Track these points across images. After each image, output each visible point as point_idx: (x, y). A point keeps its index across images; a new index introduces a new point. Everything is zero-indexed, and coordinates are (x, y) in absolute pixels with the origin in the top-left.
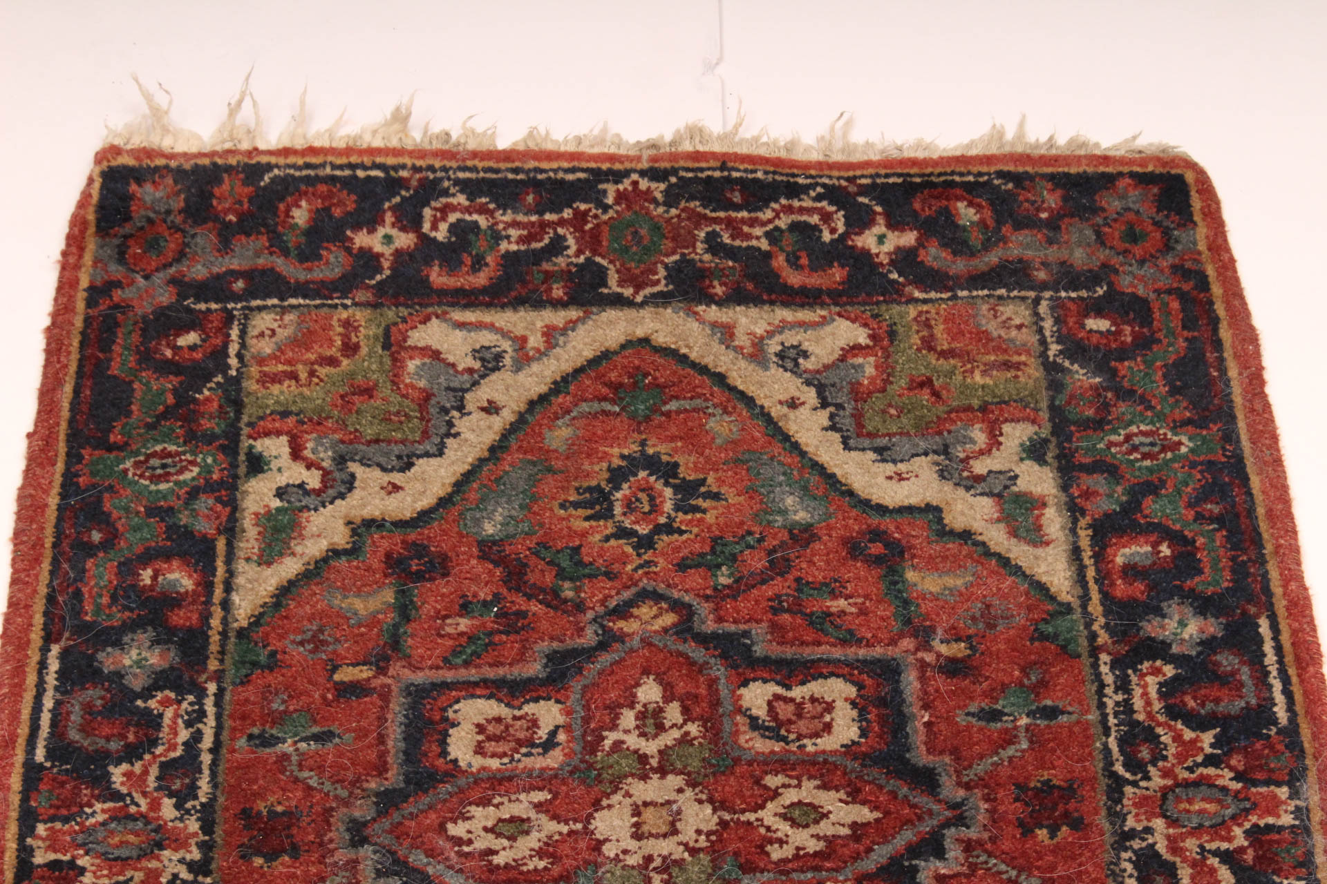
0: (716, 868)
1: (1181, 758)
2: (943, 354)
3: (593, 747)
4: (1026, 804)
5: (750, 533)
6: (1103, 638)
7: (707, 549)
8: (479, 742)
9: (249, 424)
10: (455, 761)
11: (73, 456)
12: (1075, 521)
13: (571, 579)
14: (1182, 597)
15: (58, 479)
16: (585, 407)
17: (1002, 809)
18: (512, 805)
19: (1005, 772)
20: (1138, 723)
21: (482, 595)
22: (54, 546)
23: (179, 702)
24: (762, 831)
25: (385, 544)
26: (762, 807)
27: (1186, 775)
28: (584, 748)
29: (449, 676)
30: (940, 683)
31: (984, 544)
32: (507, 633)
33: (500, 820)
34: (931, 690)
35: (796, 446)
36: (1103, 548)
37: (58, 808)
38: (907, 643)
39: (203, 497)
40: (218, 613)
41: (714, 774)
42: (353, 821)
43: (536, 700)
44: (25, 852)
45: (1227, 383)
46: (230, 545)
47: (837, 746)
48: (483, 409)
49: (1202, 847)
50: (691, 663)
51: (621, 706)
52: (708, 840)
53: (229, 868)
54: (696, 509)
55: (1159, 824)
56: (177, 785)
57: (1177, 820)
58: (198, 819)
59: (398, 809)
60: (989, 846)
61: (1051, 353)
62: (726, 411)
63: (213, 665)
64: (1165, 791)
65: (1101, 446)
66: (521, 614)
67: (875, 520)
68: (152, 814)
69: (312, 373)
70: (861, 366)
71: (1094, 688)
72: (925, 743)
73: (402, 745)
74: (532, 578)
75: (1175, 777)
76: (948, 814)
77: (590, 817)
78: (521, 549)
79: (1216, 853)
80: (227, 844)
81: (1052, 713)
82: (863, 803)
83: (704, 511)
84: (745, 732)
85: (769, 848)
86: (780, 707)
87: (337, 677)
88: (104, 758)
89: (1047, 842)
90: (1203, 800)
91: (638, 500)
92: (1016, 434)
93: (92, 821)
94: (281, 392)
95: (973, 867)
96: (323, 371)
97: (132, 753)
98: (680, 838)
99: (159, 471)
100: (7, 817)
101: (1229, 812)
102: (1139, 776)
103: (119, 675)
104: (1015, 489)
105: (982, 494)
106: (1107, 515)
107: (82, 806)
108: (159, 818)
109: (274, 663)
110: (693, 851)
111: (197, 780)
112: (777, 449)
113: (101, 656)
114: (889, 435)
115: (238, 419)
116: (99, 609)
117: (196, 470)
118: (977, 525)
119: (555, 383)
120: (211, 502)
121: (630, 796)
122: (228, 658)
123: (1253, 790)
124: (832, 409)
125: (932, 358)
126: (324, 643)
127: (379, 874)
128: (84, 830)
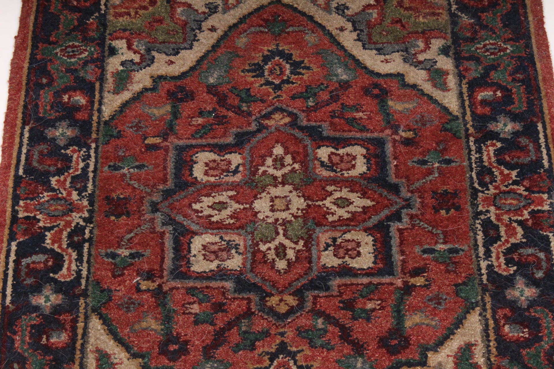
0: (305, 224)
1: (503, 181)
2: (407, 9)
3: (254, 173)
4: (437, 200)
5: (322, 84)
6: (471, 130)
7: (304, 90)
8: (206, 170)
9: (110, 34)
10: (196, 178)
11: (34, 46)
12: (461, 81)
13: (246, 102)
14: (506, 114)
15: (28, 56)
16: (253, 29)
17: (426, 201)
18: (220, 197)
19: (428, 186)
20: (485, 166)
21: (208, 108)
22: (27, 84)
23: (80, 151)
24: (325, 209)
25: (167, 86)
26: (325, 199)
27: (505, 188)
28: (250, 173)
29: (194, 142)
30: (402, 148)
31: (422, 90)
32: (219, 125)
33: (215, 203)
34: (398, 151)
35: (343, 47)
36: (473, 92)
37: (28, 194)
38: (388, 132)
39: (90, 65)
40: (96, 114)
41: (305, 185)
42: (153, 202)
43: (230, 153)
44: (15, 213)
45: (528, 23)
46: (101, 85)
47: (357, 174)
48: (209, 29)
49: (510, 219)
50: (296, 138)
51: (266, 156)
52: (302, 212)
53: (101, 221)
54: (300, 73)
55: (492, 209)
56: (79, 186)
57: (500, 207)
58: (87, 200)
59: (172, 197)
60: (420, 217)
61: (453, 9)
62: (313, 32)
63: (94, 136)
64: (495, 195)
65: (473, 49)
66: (225, 117)
67: (376, 79)
68: (68, 198)
69: (136, 13)
70: (371, 13)
71: (467, 152)
72: (395, 174)
73: (174, 171)
74: (229, 101)
75: (500, 189)
76: (404, 203)
77: (252, 202)
78: (224, 89)
79: (516, 221)
80: (100, 210)
81: (448, 162)
82: (368, 198)
83: (303, 74)
84: (318, 168)
85: (327, 216)
86: (334, 157)
87: (146, 142)
88: (47, 174)
89: (445, 215)
90: (511, 199)
91: (275, 69)
92: (437, 44)
93: (43, 200)
94: (123, 21)
95: (413, 226)
96: (141, 12)
97: (59, 172)
98: (290, 211)
99: (71, 54)
100: (7, 198)
101: (522, 204)
102: (485, 189)
103: (54, 139)
104: (436, 67)
105: (421, 69)
106: (475, 79)
107: (38, 194)
108: (71, 199)
109: (119, 136)
110: (296, 217)
111: (87, 184)
112: (334, 48)
113: (46, 131)
114: (383, 43)
115: (105, 32)
116: (45, 111)
117: (87, 53)
118: (419, 82)
119: (240, 19)
120: (93, 67)
121: (270, 194)
122: (100, 133)
123: (533, 195)
124: (358, 32)
125: (402, 11)
126: (141, 127)
127: (163, 224)
128: (40, 204)
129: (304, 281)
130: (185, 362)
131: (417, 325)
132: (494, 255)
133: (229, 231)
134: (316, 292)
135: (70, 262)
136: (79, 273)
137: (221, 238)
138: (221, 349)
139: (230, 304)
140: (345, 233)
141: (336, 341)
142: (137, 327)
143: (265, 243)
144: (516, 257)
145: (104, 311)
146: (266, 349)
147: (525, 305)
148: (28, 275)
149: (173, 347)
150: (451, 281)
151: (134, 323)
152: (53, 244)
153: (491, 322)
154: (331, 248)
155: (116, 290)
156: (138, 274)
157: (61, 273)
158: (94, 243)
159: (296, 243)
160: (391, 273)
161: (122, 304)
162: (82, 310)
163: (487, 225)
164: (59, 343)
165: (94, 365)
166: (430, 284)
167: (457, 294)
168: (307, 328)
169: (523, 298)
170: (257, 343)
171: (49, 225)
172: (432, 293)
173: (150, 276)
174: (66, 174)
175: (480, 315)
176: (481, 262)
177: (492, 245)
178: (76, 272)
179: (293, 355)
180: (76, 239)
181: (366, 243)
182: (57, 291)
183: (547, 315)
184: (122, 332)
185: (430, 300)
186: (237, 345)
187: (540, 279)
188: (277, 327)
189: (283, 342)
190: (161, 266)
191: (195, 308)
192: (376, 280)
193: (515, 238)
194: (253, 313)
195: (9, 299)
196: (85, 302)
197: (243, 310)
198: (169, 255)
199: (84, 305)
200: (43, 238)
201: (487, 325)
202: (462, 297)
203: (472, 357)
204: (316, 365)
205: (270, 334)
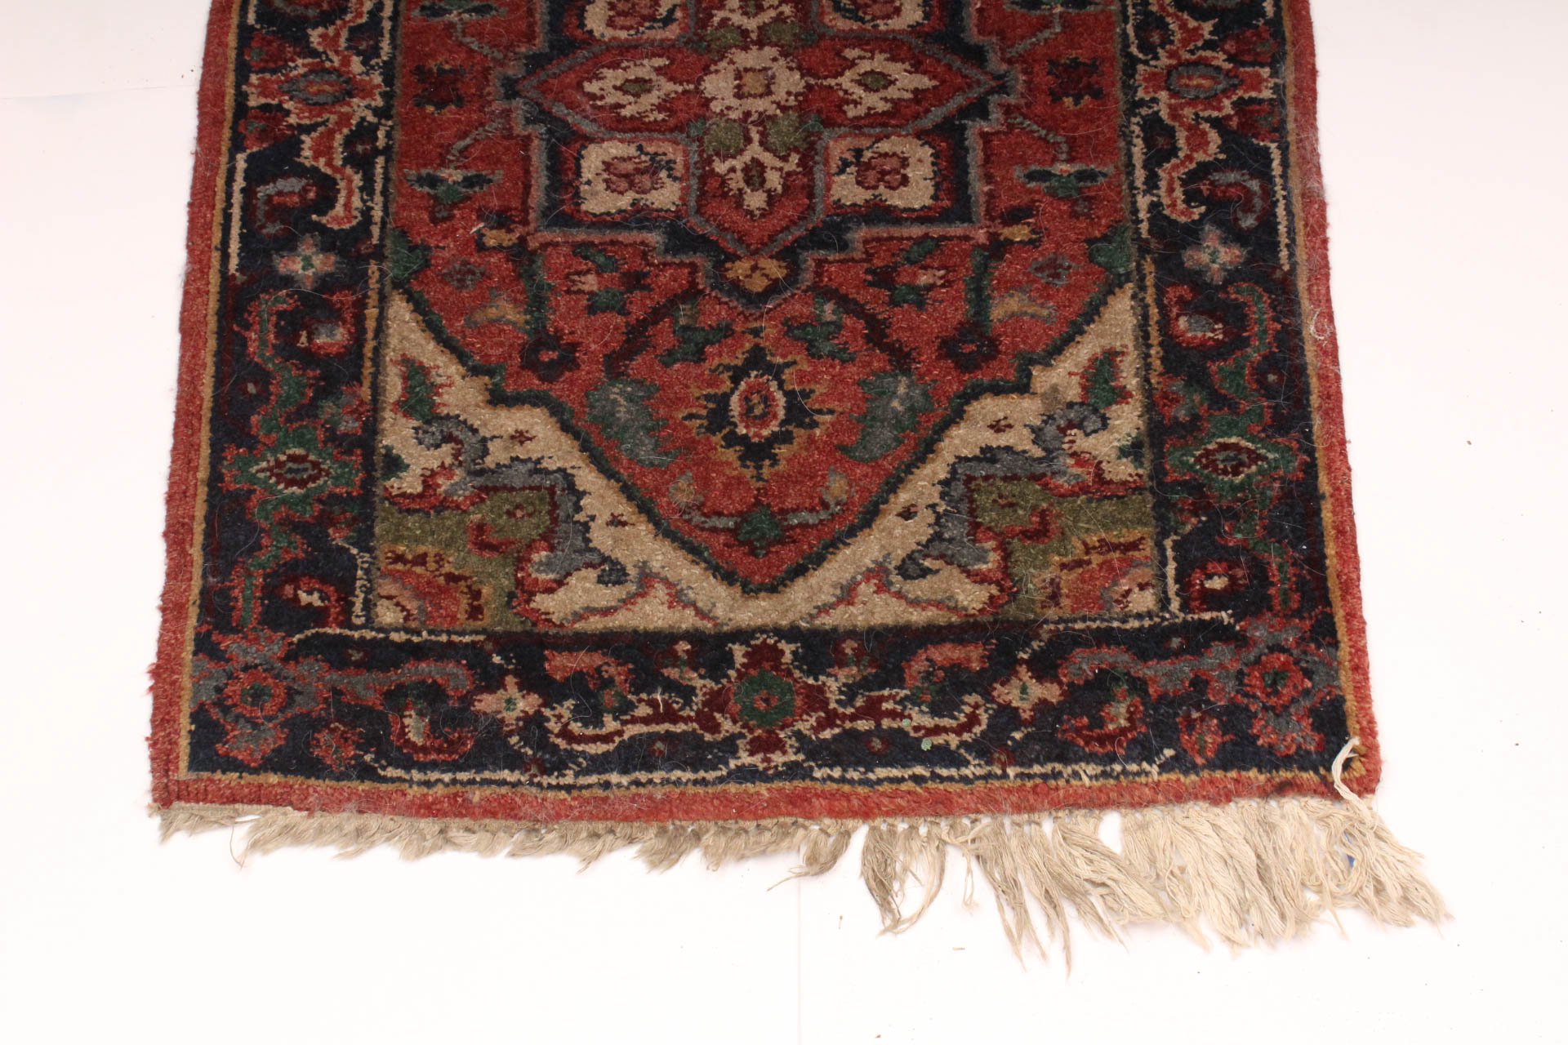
0: (802, 122)
1: (1185, 42)
3: (704, 23)
4: (1057, 77)
8: (610, 17)
10: (591, 32)
17: (1037, 80)
18: (637, 69)
19: (1041, 50)
20: (1152, 13)
24: (841, 93)
26: (842, 74)
27: (1188, 56)
28: (697, 23)
33: (627, 81)
37: (267, 61)
41: (803, 47)
42: (507, 78)
44: (241, 98)
47: (904, 26)
49: (1196, 114)
52: (796, 100)
53: (407, 114)
55: (1163, 95)
56: (363, 46)
57: (1179, 92)
58: (381, 74)
59: (544, 69)
60: (1024, 110)
64: (1170, 70)
68: (343, 69)
72: (977, 26)
73: (547, 18)
75: (1179, 58)
76: (993, 83)
77: (700, 80)
79: (1208, 120)
80: (405, 94)
81: (1081, 4)
82: (924, 73)
84: (829, 13)
85: (845, 107)
88: (303, 23)
89: (1072, 107)
90: (1200, 76)
93: (295, 73)
95: (1011, 127)
97: (326, 19)
98: (774, 98)
100: (226, 68)
101: (1220, 87)
102: (1150, 56)
107: (286, 61)
108: (349, 72)
110: (784, 109)
111: (380, 41)
121: (734, 63)
123: (1242, 69)
127: (528, 121)
128: (289, 80)
129: (798, 232)
130: (572, 382)
131: (1013, 315)
132: (1163, 184)
133: (656, 135)
134: (822, 252)
135: (350, 194)
136: (367, 213)
137: (640, 148)
138: (639, 359)
139: (657, 276)
140: (879, 140)
141: (858, 346)
142: (479, 317)
143: (725, 158)
144: (1204, 188)
145: (416, 288)
146: (726, 360)
147: (1218, 280)
148: (270, 216)
149: (548, 356)
150: (1081, 234)
151: (473, 309)
152: (316, 158)
153: (1154, 311)
154: (852, 169)
155: (437, 247)
156: (480, 218)
157: (332, 213)
158: (394, 157)
159: (785, 159)
160: (966, 217)
161: (449, 274)
162: (373, 283)
163: (1154, 129)
164: (331, 345)
165: (399, 387)
166: (1039, 240)
167: (1091, 258)
168: (803, 321)
169: (1216, 266)
170: (709, 349)
171: (307, 122)
172: (1043, 255)
173: (502, 221)
174: (339, 22)
175: (1134, 297)
176: (1139, 198)
177: (1160, 165)
178: (362, 213)
179: (776, 372)
180: (360, 148)
181: (920, 160)
182: (326, 248)
183: (1260, 297)
184: (452, 326)
185: (1039, 269)
186: (670, 353)
187: (1250, 230)
188: (746, 318)
189: (757, 347)
190: (524, 202)
191: (590, 282)
192: (936, 231)
193: (1205, 152)
194: (702, 291)
195: (234, 262)
196: (380, 270)
197: (681, 285)
198: (540, 180)
199: (377, 274)
200: (296, 146)
201: (1145, 317)
202: (1100, 265)
203: (1115, 376)
204: (820, 389)
205: (734, 332)
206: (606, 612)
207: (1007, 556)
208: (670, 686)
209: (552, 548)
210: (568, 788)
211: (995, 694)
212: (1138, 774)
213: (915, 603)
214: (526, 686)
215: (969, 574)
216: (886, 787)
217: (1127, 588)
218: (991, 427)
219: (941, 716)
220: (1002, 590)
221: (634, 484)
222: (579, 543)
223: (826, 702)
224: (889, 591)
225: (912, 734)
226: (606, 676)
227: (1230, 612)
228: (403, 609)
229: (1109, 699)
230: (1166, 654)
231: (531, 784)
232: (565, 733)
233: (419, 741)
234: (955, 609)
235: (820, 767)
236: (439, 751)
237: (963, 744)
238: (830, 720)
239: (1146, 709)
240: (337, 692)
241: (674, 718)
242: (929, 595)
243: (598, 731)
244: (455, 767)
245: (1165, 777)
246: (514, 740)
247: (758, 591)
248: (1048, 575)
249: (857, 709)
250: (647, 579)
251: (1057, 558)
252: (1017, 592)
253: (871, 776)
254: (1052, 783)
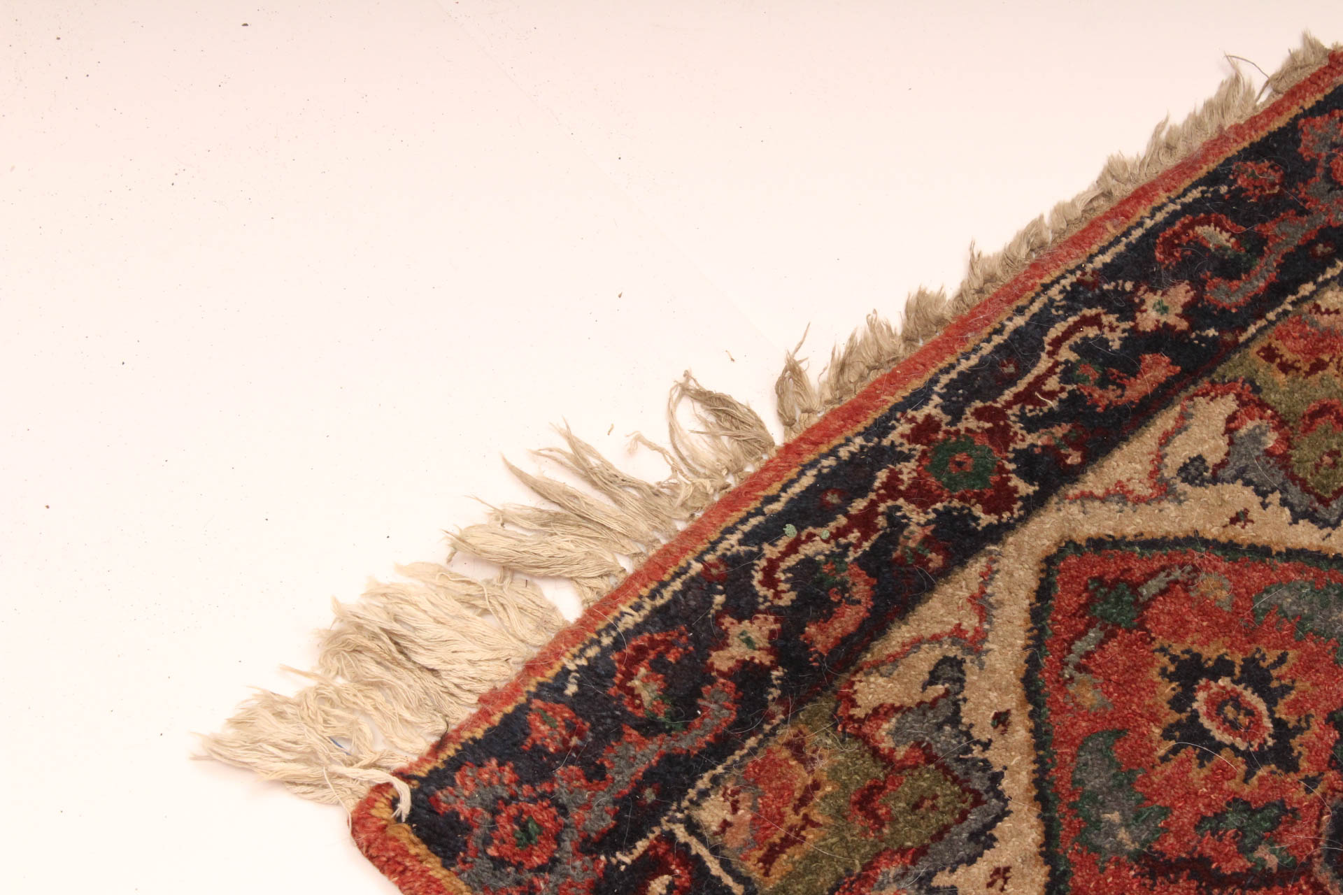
141: (1207, 846)
146: (1308, 735)
168: (1281, 828)
170: (1335, 735)
179: (1254, 760)
188: (1334, 790)
189: (1296, 769)
204: (1197, 775)
205: (1331, 767)
206: (1166, 439)
207: (875, 752)
208: (1049, 419)
209: (1269, 453)
210: (1046, 287)
211: (771, 618)
212: (582, 651)
213: (917, 643)
214: (1164, 331)
215: (894, 709)
216: (793, 473)
217: (740, 812)
218: (1007, 869)
219: (801, 562)
220: (851, 718)
221: (1263, 562)
222: (1250, 475)
223: (909, 499)
224: (950, 635)
225: (811, 529)
226: (1111, 387)
227: (623, 868)
228: (1328, 312)
229: (666, 693)
230: (650, 777)
231: (1079, 267)
232: (1095, 321)
233: (1199, 230)
234: (876, 666)
235: (862, 447)
236: (1176, 235)
237: (759, 555)
238: (891, 488)
239: (624, 712)
240: (1302, 212)
241: (1018, 398)
242: (912, 658)
243: (1071, 342)
244: (1151, 233)
245: (557, 668)
246: (1129, 286)
247: (1061, 551)
248: (822, 765)
249: (877, 514)
250: (1164, 490)
251: (829, 789)
252: (835, 726)
253: (814, 472)
254: (653, 585)
